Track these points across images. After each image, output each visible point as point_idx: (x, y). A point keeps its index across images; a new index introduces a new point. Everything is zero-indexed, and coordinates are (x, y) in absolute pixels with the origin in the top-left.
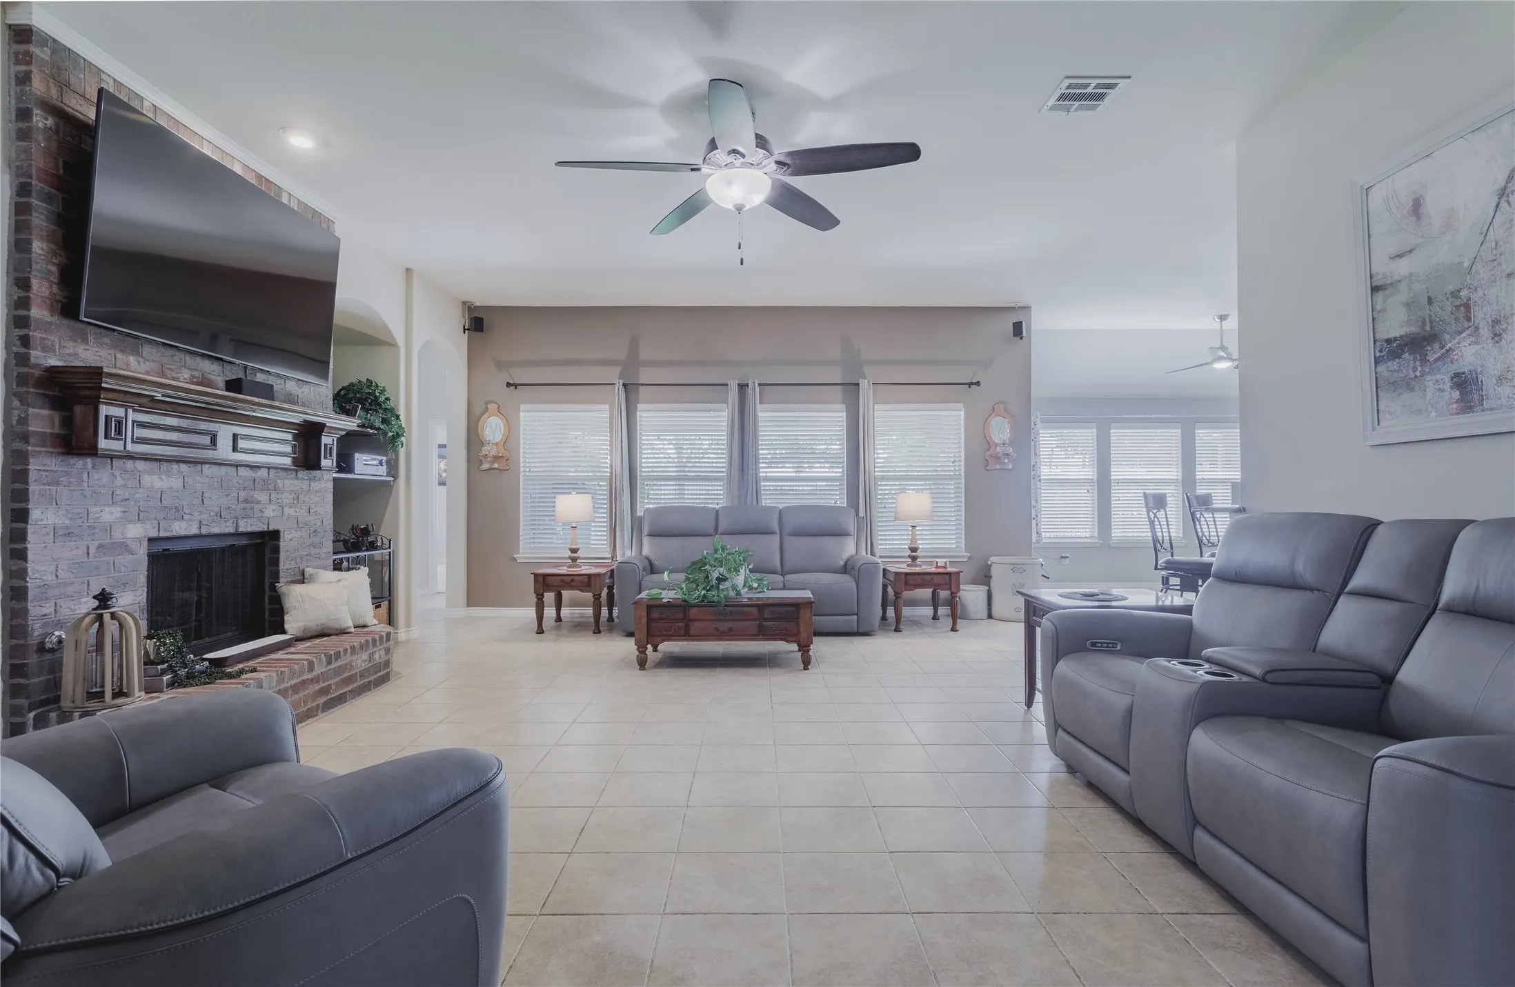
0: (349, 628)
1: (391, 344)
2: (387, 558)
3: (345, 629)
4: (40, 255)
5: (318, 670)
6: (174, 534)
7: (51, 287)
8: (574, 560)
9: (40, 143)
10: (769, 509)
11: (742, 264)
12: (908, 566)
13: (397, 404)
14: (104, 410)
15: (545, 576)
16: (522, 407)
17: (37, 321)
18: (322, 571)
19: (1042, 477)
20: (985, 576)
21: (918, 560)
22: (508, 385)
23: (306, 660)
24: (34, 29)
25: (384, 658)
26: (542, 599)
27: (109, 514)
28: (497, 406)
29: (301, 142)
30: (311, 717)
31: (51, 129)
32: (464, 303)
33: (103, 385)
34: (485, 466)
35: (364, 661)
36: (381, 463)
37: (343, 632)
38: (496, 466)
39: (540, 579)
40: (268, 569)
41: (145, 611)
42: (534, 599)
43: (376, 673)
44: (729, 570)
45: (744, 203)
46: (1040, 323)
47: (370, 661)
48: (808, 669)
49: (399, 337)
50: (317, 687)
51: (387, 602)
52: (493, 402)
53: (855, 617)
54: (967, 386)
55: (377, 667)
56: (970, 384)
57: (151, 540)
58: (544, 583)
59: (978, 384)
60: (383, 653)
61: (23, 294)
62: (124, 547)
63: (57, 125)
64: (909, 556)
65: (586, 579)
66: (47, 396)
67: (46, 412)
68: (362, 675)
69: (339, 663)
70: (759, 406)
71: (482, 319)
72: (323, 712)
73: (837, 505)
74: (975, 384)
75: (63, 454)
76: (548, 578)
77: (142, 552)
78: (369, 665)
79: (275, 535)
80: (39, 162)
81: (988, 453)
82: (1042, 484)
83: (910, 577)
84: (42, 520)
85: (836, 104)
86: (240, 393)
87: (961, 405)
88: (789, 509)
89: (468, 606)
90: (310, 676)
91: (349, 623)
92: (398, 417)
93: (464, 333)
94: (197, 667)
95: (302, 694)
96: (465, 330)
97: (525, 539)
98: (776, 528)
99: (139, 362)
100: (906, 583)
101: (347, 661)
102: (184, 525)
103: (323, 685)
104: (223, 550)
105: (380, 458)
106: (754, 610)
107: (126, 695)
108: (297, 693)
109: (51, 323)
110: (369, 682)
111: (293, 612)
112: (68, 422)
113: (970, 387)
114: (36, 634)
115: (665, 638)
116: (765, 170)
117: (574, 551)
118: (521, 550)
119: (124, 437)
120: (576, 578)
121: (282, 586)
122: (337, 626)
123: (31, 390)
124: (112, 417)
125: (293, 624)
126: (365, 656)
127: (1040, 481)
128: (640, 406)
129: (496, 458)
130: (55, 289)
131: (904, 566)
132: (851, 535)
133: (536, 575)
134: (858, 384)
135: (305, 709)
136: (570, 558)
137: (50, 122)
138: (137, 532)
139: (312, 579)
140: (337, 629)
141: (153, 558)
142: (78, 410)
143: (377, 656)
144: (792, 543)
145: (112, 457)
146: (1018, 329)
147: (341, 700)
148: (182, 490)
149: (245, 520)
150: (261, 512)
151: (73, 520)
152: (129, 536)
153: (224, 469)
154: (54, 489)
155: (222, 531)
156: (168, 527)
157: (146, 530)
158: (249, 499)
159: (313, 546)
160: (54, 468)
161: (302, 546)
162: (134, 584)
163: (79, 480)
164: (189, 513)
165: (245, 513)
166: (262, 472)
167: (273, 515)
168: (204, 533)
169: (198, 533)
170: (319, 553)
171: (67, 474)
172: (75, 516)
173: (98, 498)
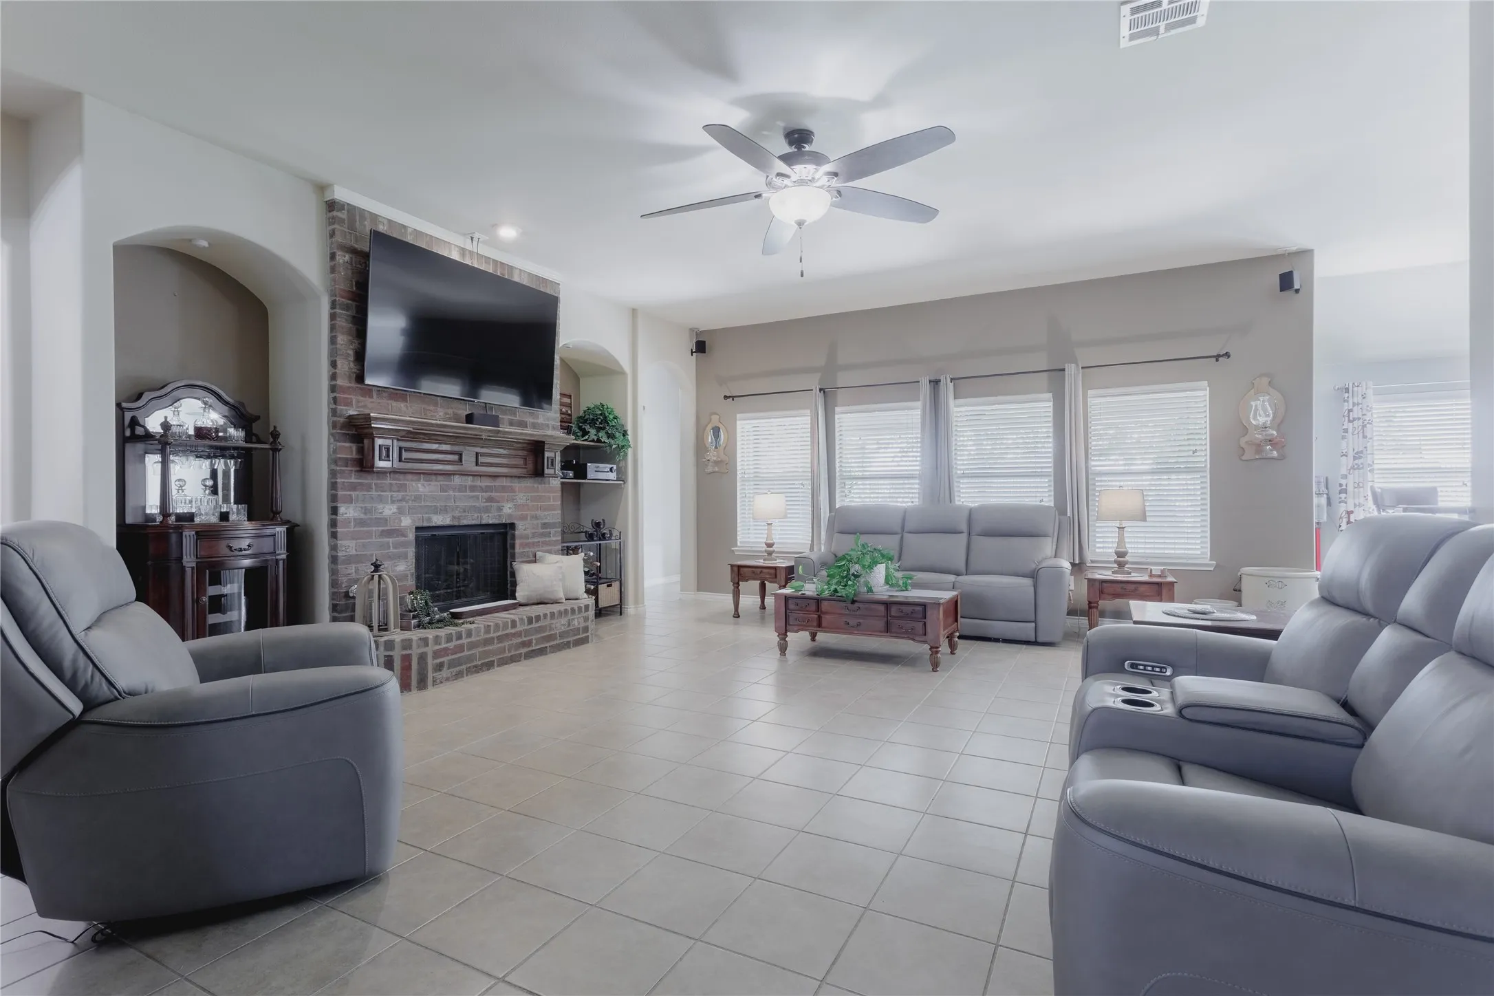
0: (561, 599)
1: (622, 373)
2: (618, 547)
3: (557, 600)
4: (342, 345)
5: (519, 628)
6: (433, 524)
7: (349, 364)
8: (770, 554)
9: (342, 272)
10: (960, 508)
11: (802, 275)
12: (1113, 573)
13: (626, 422)
14: (379, 442)
15: (739, 567)
16: (738, 416)
17: (341, 387)
18: (547, 554)
19: (1376, 467)
20: (1234, 590)
21: (1127, 566)
22: (726, 397)
23: (510, 619)
24: (336, 201)
25: (582, 625)
26: (738, 587)
27: (389, 510)
28: (718, 417)
29: (508, 233)
30: (515, 662)
31: (347, 262)
32: (691, 330)
33: (373, 425)
34: (709, 469)
35: (564, 625)
36: (611, 470)
37: (557, 602)
38: (716, 469)
39: (736, 569)
40: (509, 551)
41: (414, 576)
42: (731, 586)
43: (575, 635)
44: (864, 566)
45: (805, 219)
46: (1325, 268)
47: (569, 625)
48: (937, 671)
49: (626, 365)
50: (520, 640)
51: (618, 583)
52: (715, 414)
53: (1033, 624)
54: (1214, 359)
55: (576, 631)
56: (1217, 357)
57: (418, 529)
58: (740, 573)
59: (1227, 355)
60: (582, 620)
61: (334, 371)
62: (400, 532)
63: (351, 258)
64: (1116, 562)
65: (772, 571)
66: (348, 434)
67: (347, 445)
68: (562, 635)
69: (539, 624)
70: (951, 401)
71: (704, 342)
72: (525, 659)
73: (1042, 503)
74: (1223, 356)
75: (357, 471)
76: (742, 569)
77: (411, 536)
78: (568, 629)
79: (512, 526)
80: (343, 286)
81: (1243, 441)
82: (1376, 476)
83: (1105, 585)
84: (346, 513)
85: (881, 101)
86: (472, 424)
87: (1205, 383)
88: (982, 508)
89: (698, 590)
90: (513, 631)
91: (561, 595)
92: (625, 434)
93: (692, 355)
94: (437, 616)
95: (506, 644)
96: (692, 352)
97: (743, 534)
98: (964, 527)
99: (407, 407)
100: (1102, 592)
101: (546, 623)
102: (440, 518)
103: (525, 639)
104: (475, 536)
105: (611, 466)
106: (882, 608)
107: (386, 630)
108: (501, 642)
109: (349, 387)
110: (569, 642)
111: (521, 584)
112: (361, 451)
113: (1217, 360)
114: (344, 586)
115: (801, 627)
116: (818, 184)
117: (770, 545)
118: (739, 544)
119: (391, 459)
120: (765, 570)
121: (516, 565)
122: (552, 597)
123: (339, 431)
124: (382, 446)
125: (521, 594)
126: (564, 621)
127: (1372, 471)
128: (837, 409)
129: (716, 463)
130: (352, 365)
131: (1110, 573)
132: (1045, 536)
133: (732, 566)
134: (1064, 370)
135: (510, 655)
136: (766, 551)
137: (347, 257)
138: (407, 522)
139: (541, 561)
140: (552, 600)
141: (419, 541)
142: (366, 441)
143: (576, 622)
144: (981, 543)
145: (383, 473)
146: (1286, 282)
147: (542, 652)
148: (440, 493)
149: (487, 515)
150: (500, 509)
151: (365, 513)
152: (402, 525)
153: (470, 478)
154: (354, 494)
155: (470, 523)
156: (429, 519)
157: (414, 521)
158: (490, 500)
159: (543, 535)
160: (353, 480)
161: (534, 535)
162: (406, 557)
163: (369, 488)
164: (444, 510)
165: (487, 510)
166: (500, 479)
167: (509, 511)
168: (456, 523)
169: (451, 523)
170: (549, 541)
171: (361, 484)
172: (366, 511)
173: (381, 500)
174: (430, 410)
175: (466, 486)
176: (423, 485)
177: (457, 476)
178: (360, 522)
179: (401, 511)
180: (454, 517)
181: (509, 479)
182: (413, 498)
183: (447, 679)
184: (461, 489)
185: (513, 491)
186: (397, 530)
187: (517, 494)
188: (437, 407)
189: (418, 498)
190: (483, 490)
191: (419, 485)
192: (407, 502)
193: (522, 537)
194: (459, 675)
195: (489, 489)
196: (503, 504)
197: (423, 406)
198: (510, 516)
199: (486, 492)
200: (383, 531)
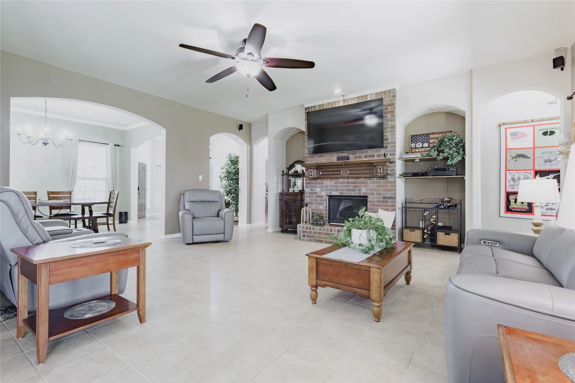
6: (332, 195)
17: (306, 157)
24: (305, 108)
36: (453, 170)
41: (327, 210)
49: (465, 108)
51: (457, 234)
57: (329, 196)
62: (323, 197)
77: (327, 198)
79: (366, 197)
86: (337, 161)
141: (329, 200)
148: (334, 185)
149: (354, 192)
150: (360, 190)
151: (312, 191)
152: (322, 194)
153: (347, 179)
154: (309, 185)
155: (346, 195)
156: (331, 193)
157: (326, 193)
158: (356, 187)
159: (383, 202)
160: (309, 181)
161: (378, 201)
162: (323, 204)
163: (313, 183)
164: (336, 190)
165: (354, 190)
166: (359, 179)
167: (364, 191)
168: (341, 195)
169: (339, 195)
170: (387, 205)
171: (310, 182)
172: (312, 190)
173: (316, 187)
174: (331, 158)
175: (345, 182)
176: (329, 182)
177: (341, 179)
178: (310, 193)
179: (322, 190)
180: (340, 193)
181: (364, 179)
182: (325, 186)
183: (307, 240)
184: (342, 183)
185: (367, 183)
186: (321, 196)
187: (369, 184)
188: (334, 156)
189: (327, 186)
190: (352, 183)
191: (328, 182)
192: (324, 187)
193: (371, 202)
194: (310, 240)
195: (355, 183)
196: (361, 188)
197: (329, 157)
198: (364, 193)
199: (353, 184)
200: (316, 196)
